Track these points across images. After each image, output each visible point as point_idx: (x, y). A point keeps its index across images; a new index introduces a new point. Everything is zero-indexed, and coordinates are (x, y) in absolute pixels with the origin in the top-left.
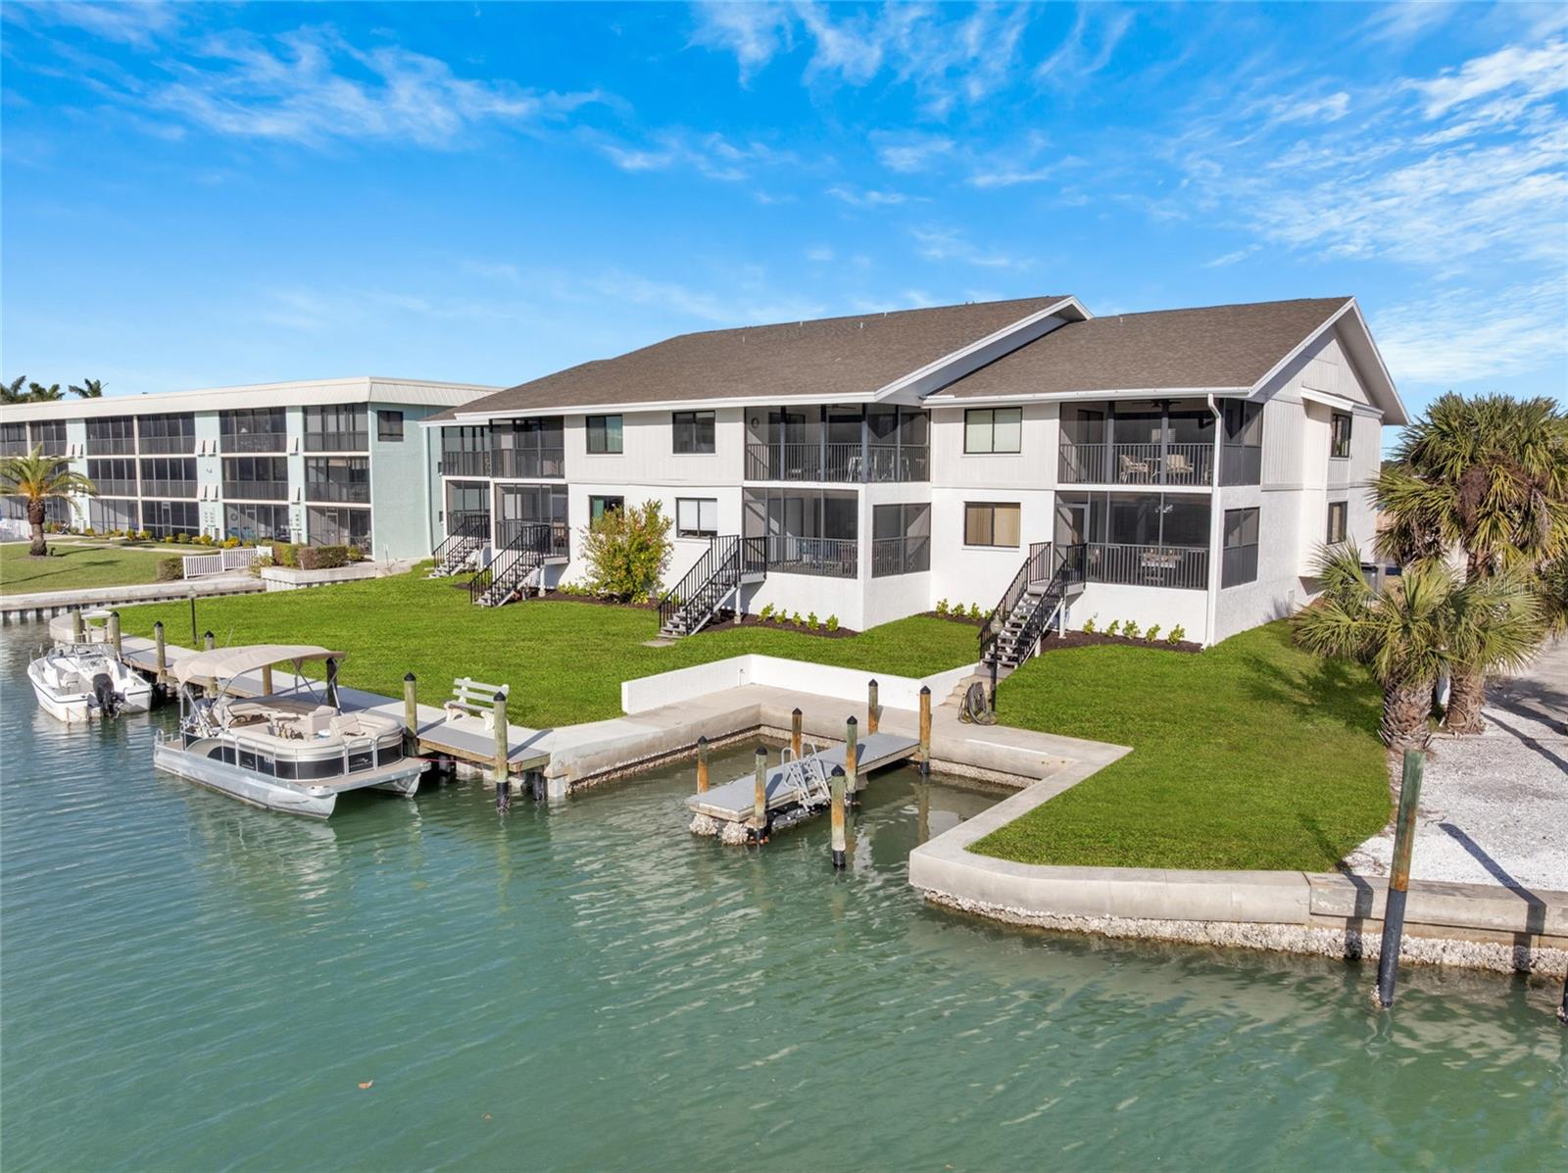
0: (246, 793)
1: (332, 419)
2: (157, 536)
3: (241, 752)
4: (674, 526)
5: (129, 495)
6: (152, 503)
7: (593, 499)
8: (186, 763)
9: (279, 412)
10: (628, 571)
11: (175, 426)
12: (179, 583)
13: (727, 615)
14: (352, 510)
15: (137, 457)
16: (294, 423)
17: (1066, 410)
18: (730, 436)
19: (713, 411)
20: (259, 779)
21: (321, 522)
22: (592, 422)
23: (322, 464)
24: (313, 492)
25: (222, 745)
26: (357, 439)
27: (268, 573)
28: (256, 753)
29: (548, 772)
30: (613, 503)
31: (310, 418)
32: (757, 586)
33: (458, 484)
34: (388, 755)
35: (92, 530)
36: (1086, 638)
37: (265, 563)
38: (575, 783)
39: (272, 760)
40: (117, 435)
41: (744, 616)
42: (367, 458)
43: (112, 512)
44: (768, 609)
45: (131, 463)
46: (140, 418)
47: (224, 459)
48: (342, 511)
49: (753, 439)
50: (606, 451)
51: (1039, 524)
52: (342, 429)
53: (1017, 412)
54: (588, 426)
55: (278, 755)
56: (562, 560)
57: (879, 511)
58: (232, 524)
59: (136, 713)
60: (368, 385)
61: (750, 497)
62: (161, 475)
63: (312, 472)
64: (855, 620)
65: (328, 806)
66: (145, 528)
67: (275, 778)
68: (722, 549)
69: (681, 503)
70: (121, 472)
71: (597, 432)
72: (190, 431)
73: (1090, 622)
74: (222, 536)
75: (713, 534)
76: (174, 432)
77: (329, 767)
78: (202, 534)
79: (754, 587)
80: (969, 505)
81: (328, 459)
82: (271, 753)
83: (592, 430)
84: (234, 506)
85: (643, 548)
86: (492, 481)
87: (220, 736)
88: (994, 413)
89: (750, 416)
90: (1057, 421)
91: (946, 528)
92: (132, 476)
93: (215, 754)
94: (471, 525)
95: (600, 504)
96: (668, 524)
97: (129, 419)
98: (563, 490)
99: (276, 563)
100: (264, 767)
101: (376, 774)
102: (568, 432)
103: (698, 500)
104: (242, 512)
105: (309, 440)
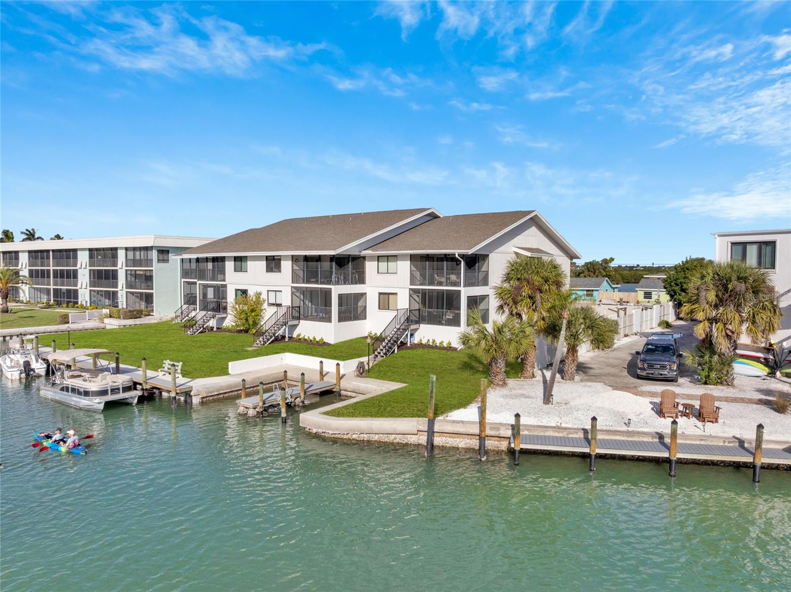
0: (73, 403)
1: (138, 253)
2: (59, 304)
3: (72, 388)
4: (266, 302)
5: (47, 285)
6: (57, 289)
7: (237, 290)
8: (52, 393)
9: (115, 250)
10: (247, 320)
11: (70, 254)
12: (67, 325)
13: (283, 337)
14: (146, 293)
15: (51, 268)
16: (121, 254)
17: (413, 258)
18: (287, 266)
19: (280, 256)
20: (77, 398)
21: (132, 298)
22: (236, 259)
23: (133, 273)
24: (129, 285)
25: (65, 385)
26: (149, 262)
27: (107, 321)
28: (76, 388)
29: (192, 393)
30: (244, 292)
31: (128, 252)
32: (297, 325)
33: (188, 283)
34: (126, 389)
35: (29, 301)
36: (420, 345)
37: (106, 317)
38: (204, 398)
39: (82, 390)
40: (42, 258)
41: (290, 338)
42: (152, 270)
43: (39, 293)
44: (299, 335)
45: (48, 271)
46: (53, 251)
47: (90, 270)
48: (141, 294)
49: (296, 267)
50: (241, 271)
51: (403, 302)
52: (142, 258)
53: (395, 257)
54: (235, 261)
55: (84, 388)
56: (224, 315)
57: (341, 296)
58: (93, 299)
59: (40, 376)
60: (153, 239)
61: (295, 291)
62: (62, 276)
63: (129, 276)
64: (331, 339)
65: (102, 406)
66: (54, 300)
67: (83, 397)
68: (282, 311)
69: (269, 292)
70: (44, 274)
71: (239, 263)
72: (75, 257)
73: (421, 340)
74: (89, 305)
75: (279, 305)
76: (68, 257)
77: (104, 393)
78: (79, 303)
79: (295, 326)
80: (380, 294)
81: (136, 270)
82: (81, 388)
83: (237, 263)
84: (94, 291)
85: (253, 311)
86: (198, 282)
87: (64, 382)
88: (388, 258)
89: (294, 259)
90: (409, 262)
91: (372, 302)
92: (49, 277)
93: (62, 389)
94: (190, 300)
95: (239, 293)
96: (264, 301)
97: (48, 251)
98: (225, 286)
99: (111, 317)
100: (79, 393)
101: (121, 396)
102: (227, 263)
103: (276, 291)
104: (98, 293)
105: (128, 262)
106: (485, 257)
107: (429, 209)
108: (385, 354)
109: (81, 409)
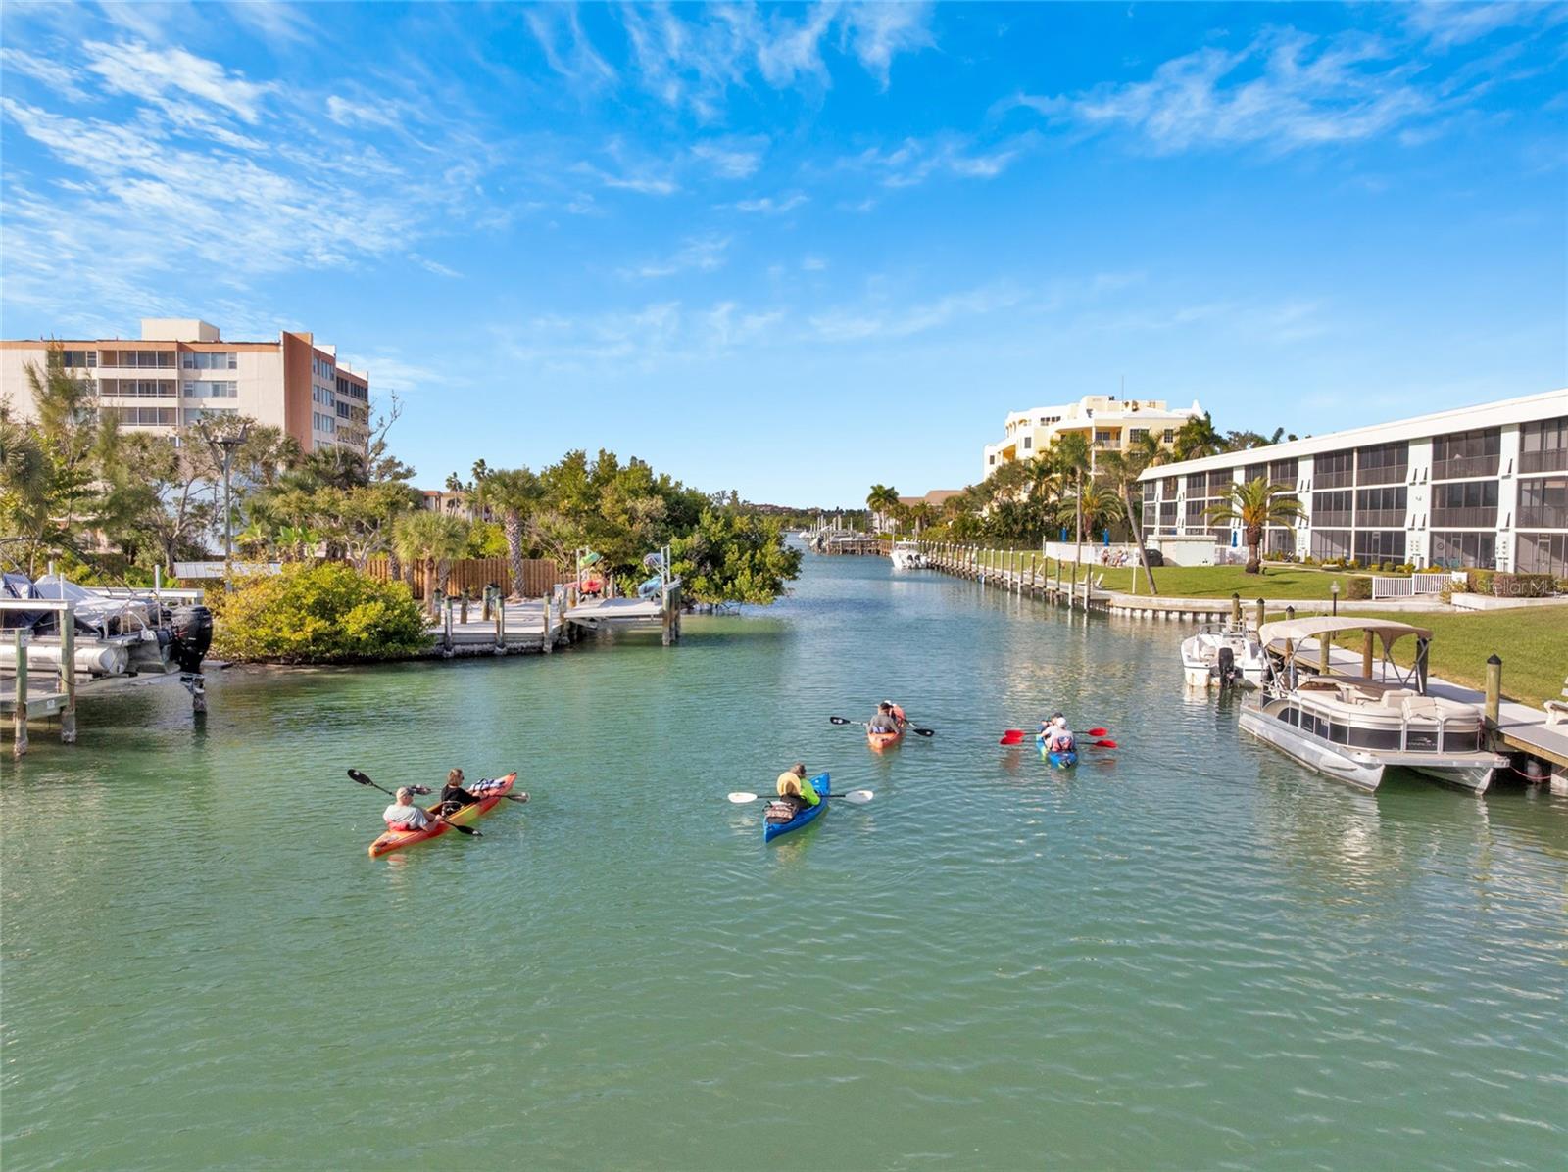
0: (1303, 755)
1: (1553, 436)
2: (1365, 562)
3: (1304, 714)
5: (1345, 525)
6: (1364, 533)
8: (1262, 724)
9: (1494, 432)
11: (1394, 455)
12: (1371, 601)
15: (1355, 488)
16: (1510, 442)
20: (1316, 742)
21: (1531, 551)
23: (1537, 486)
24: (1525, 517)
25: (1290, 706)
27: (1458, 598)
28: (1315, 714)
31: (1527, 435)
34: (1457, 741)
35: (1310, 558)
37: (1459, 589)
39: (1327, 722)
40: (1338, 468)
43: (1329, 542)
45: (1349, 494)
46: (1361, 450)
47: (1433, 486)
48: (1556, 538)
55: (1334, 718)
58: (1437, 552)
62: (1374, 506)
63: (1526, 496)
65: (1375, 777)
66: (1356, 557)
67: (1328, 742)
70: (1339, 503)
72: (1404, 461)
74: (1426, 565)
76: (1389, 462)
77: (1384, 739)
78: (1407, 562)
81: (1545, 480)
82: (1327, 715)
84: (1440, 534)
87: (1290, 697)
92: (1349, 508)
93: (1283, 716)
97: (1349, 452)
99: (1470, 590)
100: (1321, 731)
101: (1438, 757)
104: (1448, 541)
105: (1526, 461)
109: (1319, 774)
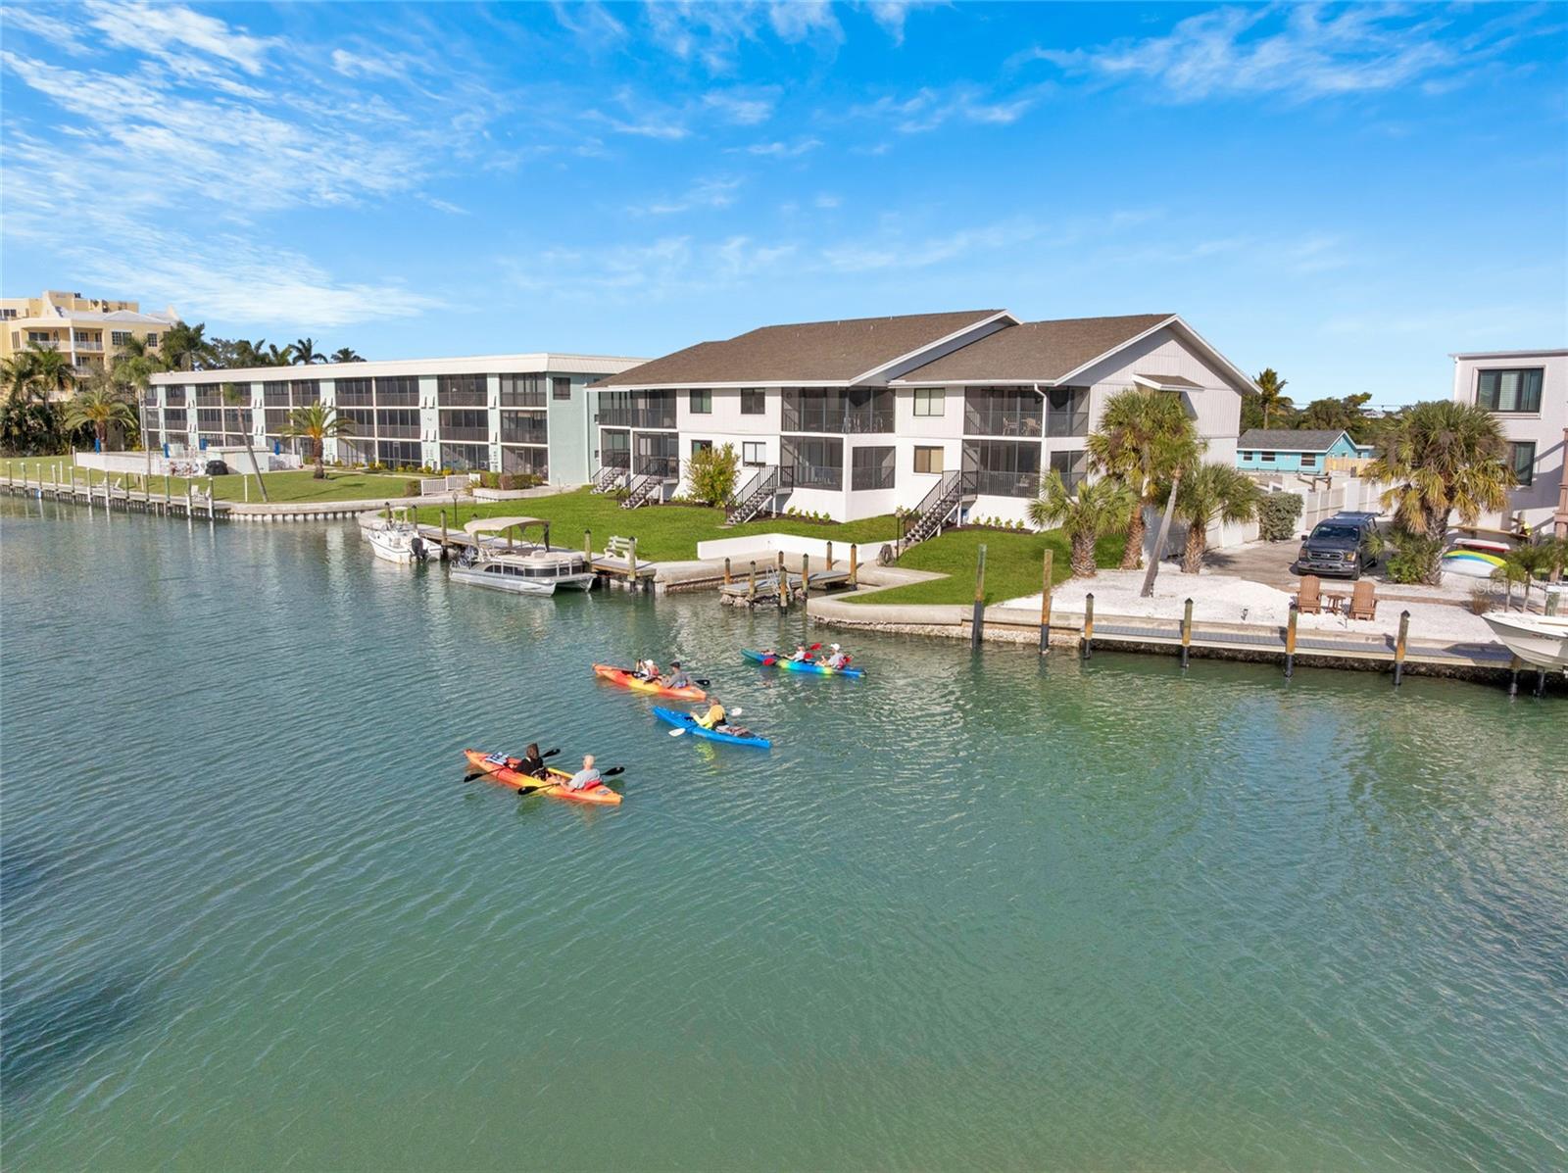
0: (507, 587)
1: (520, 383)
2: (390, 467)
3: (505, 567)
4: (741, 459)
5: (369, 436)
6: (385, 442)
7: (694, 442)
8: (476, 577)
9: (482, 377)
10: (712, 487)
11: (406, 386)
12: (419, 497)
13: (768, 514)
14: (534, 449)
15: (375, 408)
16: (493, 385)
17: (970, 392)
18: (773, 403)
19: (764, 389)
20: (515, 579)
21: (512, 458)
22: (694, 393)
23: (513, 415)
24: (506, 436)
25: (493, 564)
26: (538, 398)
27: (478, 492)
28: (512, 566)
29: (655, 579)
30: (706, 445)
31: (504, 382)
32: (788, 496)
33: (609, 431)
34: (576, 570)
35: (339, 462)
36: (977, 526)
37: (475, 485)
38: (669, 586)
39: (523, 569)
40: (359, 391)
41: (779, 515)
42: (545, 412)
43: (355, 451)
44: (792, 510)
45: (370, 412)
46: (377, 379)
47: (440, 411)
48: (527, 449)
49: (788, 407)
50: (702, 412)
51: (952, 460)
52: (528, 390)
53: (941, 391)
54: (691, 396)
55: (526, 566)
56: (675, 481)
57: (857, 451)
58: (446, 458)
59: (434, 560)
60: (546, 360)
61: (785, 442)
62: (393, 421)
63: (505, 421)
64: (841, 516)
65: (551, 589)
66: (380, 461)
67: (524, 578)
68: (766, 473)
69: (745, 445)
70: (364, 418)
71: (697, 400)
72: (415, 390)
73: (978, 519)
74: (439, 468)
75: (763, 465)
76: (402, 390)
77: (549, 572)
78: (424, 466)
79: (786, 497)
80: (917, 448)
81: (517, 412)
82: (520, 565)
83: (694, 399)
84: (448, 445)
85: (721, 473)
86: (632, 430)
87: (492, 560)
88: (931, 392)
89: (786, 393)
90: (963, 398)
91: (904, 461)
92: (370, 422)
93: (489, 569)
94: (617, 459)
95: (698, 445)
96: (738, 458)
97: (368, 380)
98: (676, 436)
99: (483, 486)
100: (518, 572)
101: (571, 577)
102: (679, 400)
103: (756, 443)
104: (454, 450)
105: (504, 398)
106: (1084, 391)
107: (1000, 311)
108: (923, 537)
109: (520, 593)
